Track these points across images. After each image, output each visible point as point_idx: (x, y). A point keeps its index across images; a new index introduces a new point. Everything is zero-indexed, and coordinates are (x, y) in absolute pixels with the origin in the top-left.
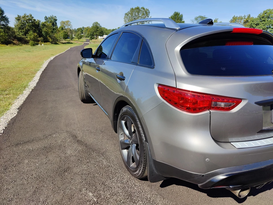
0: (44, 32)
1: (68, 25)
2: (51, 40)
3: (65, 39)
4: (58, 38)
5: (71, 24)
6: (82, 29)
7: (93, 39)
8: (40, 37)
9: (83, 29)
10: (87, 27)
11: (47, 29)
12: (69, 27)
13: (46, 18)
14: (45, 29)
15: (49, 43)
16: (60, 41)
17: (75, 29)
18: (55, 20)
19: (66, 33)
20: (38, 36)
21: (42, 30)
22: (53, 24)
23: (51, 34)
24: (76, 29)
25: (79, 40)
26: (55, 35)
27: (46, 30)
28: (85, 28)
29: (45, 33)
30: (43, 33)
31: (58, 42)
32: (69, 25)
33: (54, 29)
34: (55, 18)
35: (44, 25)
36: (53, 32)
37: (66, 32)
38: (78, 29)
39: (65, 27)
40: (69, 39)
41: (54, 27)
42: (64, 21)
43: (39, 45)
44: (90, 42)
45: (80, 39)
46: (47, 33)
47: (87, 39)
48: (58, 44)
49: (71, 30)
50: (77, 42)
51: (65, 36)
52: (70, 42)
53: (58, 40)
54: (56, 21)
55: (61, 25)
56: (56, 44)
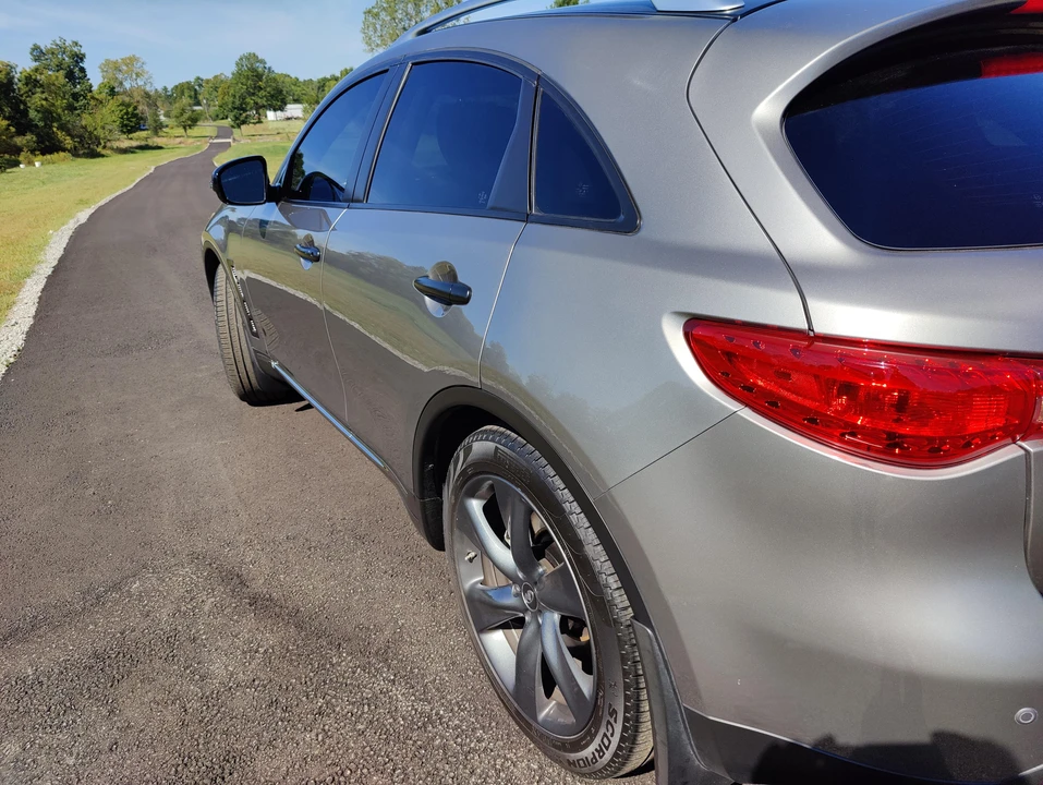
0: (38, 111)
1: (134, 76)
2: (68, 142)
3: (130, 132)
4: (100, 132)
5: (146, 68)
6: (193, 87)
7: (244, 122)
8: (21, 132)
9: (200, 85)
10: (216, 77)
11: (46, 99)
12: (140, 83)
13: (38, 53)
14: (37, 99)
15: (62, 154)
16: (109, 144)
17: (165, 89)
18: (77, 56)
19: (130, 110)
20: (13, 129)
21: (25, 104)
22: (70, 76)
23: (66, 117)
24: (169, 89)
25: (189, 131)
26: (86, 120)
27: (44, 103)
28: (208, 81)
29: (40, 115)
30: (32, 114)
31: (99, 149)
32: (137, 75)
33: (75, 96)
34: (75, 49)
35: (31, 82)
36: (76, 109)
37: (128, 105)
38: (176, 87)
39: (121, 83)
40: (143, 134)
41: (75, 87)
42: (113, 59)
43: (21, 166)
44: (236, 136)
45: (190, 126)
46: (51, 113)
47: (218, 127)
48: (103, 156)
49: (147, 95)
50: (178, 140)
51: (128, 119)
52: (150, 142)
53: (98, 138)
54: (82, 60)
55: (103, 77)
56: (94, 155)
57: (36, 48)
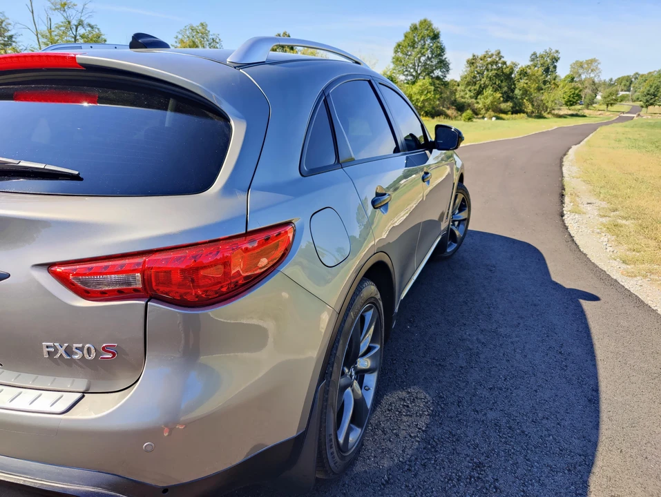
0: (520, 90)
1: (590, 71)
2: (529, 108)
3: (571, 105)
4: (549, 105)
5: (599, 66)
6: (631, 79)
7: (652, 104)
8: (505, 101)
9: (636, 78)
10: (650, 73)
11: (527, 83)
12: (592, 75)
13: (534, 57)
14: (522, 83)
15: (522, 115)
16: (553, 112)
17: (611, 80)
18: (555, 59)
19: (577, 92)
20: (502, 99)
21: (515, 84)
22: (547, 70)
23: (535, 95)
24: (614, 80)
25: (610, 107)
26: (545, 97)
27: (525, 85)
28: (642, 76)
29: (521, 92)
30: (517, 92)
31: (545, 114)
32: (592, 71)
33: (545, 82)
34: (555, 55)
35: (523, 73)
36: (542, 89)
37: (576, 89)
38: (619, 78)
39: (580, 75)
40: (578, 107)
41: (547, 76)
42: (581, 60)
43: (486, 119)
44: (641, 113)
45: (611, 104)
46: (526, 91)
47: (633, 106)
48: (545, 118)
49: (594, 83)
50: (600, 112)
51: (573, 97)
52: (579, 113)
53: (547, 108)
54: (557, 61)
55: (571, 71)
56: (540, 117)
57: (535, 54)
